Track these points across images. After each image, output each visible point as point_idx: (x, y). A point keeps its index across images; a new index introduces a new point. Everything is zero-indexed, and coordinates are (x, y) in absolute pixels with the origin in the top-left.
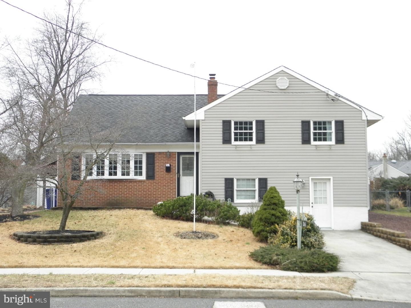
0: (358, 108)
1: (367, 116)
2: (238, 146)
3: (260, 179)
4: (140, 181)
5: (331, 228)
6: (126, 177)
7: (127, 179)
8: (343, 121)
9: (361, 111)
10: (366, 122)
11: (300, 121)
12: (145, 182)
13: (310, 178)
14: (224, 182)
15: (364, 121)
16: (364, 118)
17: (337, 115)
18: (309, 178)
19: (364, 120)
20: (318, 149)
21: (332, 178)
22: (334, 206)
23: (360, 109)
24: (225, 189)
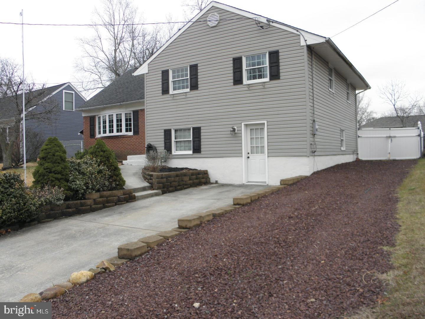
0: (295, 32)
1: (306, 40)
2: (175, 96)
3: (194, 128)
4: (130, 137)
5: (265, 182)
6: (119, 134)
7: (121, 136)
8: (278, 51)
9: (299, 35)
10: (305, 48)
11: (232, 59)
12: (132, 137)
13: (243, 124)
14: (163, 134)
15: (302, 48)
16: (303, 43)
17: (271, 45)
18: (241, 124)
19: (303, 46)
20: (251, 88)
21: (266, 122)
22: (268, 157)
23: (298, 33)
24: (164, 141)
